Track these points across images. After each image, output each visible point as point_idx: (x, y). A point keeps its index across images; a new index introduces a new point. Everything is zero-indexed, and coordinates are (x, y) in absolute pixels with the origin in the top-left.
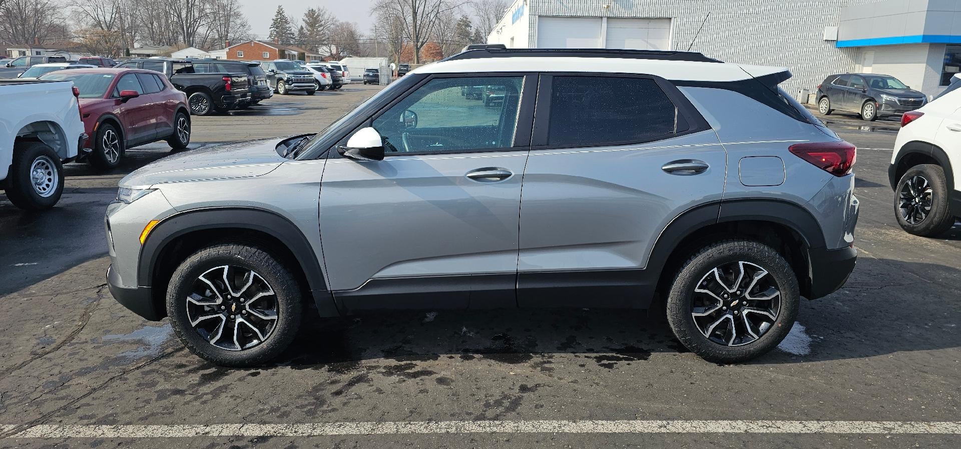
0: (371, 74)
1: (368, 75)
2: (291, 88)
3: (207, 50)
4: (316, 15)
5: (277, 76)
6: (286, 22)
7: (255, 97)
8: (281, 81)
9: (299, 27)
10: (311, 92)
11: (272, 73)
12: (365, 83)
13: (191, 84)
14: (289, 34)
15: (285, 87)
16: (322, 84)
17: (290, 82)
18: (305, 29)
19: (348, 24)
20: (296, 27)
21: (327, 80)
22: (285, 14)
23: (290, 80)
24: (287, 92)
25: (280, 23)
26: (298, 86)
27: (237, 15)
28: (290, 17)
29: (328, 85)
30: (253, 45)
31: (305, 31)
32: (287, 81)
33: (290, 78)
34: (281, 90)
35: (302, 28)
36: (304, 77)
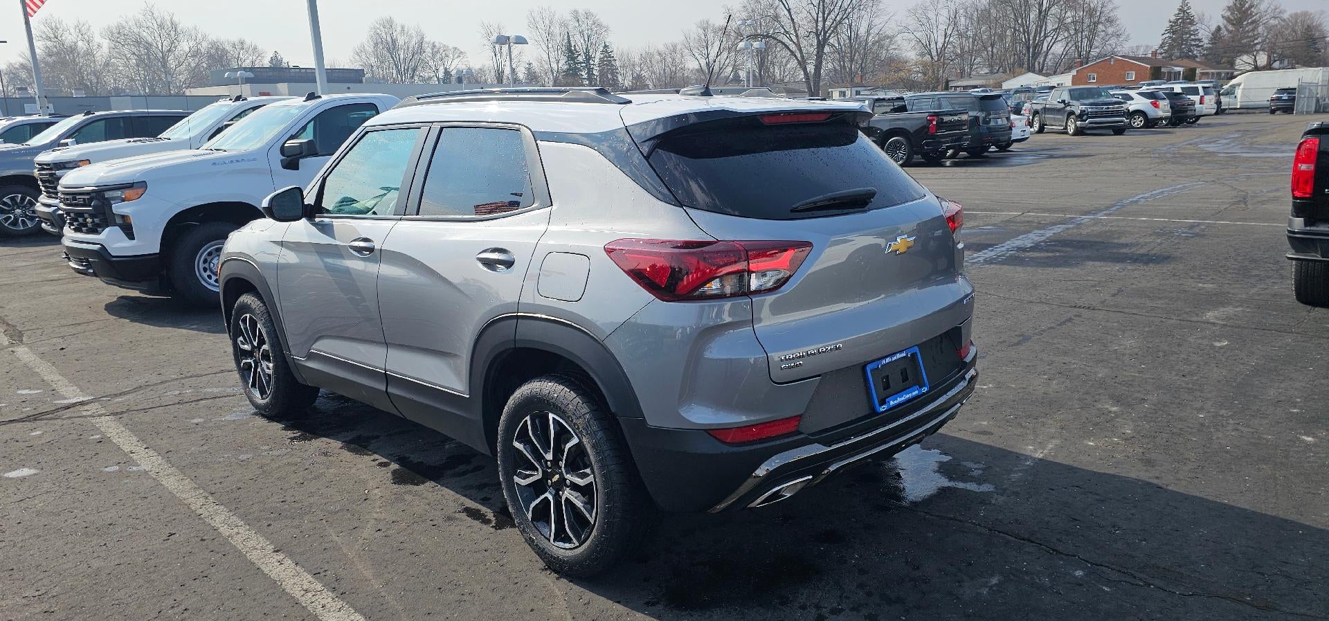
0: (1285, 97)
1: (1279, 99)
2: (1084, 126)
3: (1047, 75)
4: (1247, 6)
5: (1068, 108)
6: (1192, 23)
7: (984, 140)
8: (1072, 116)
9: (1213, 28)
10: (1119, 131)
11: (1062, 105)
12: (1273, 112)
13: (890, 126)
14: (1193, 40)
15: (1076, 125)
16: (1149, 117)
17: (1085, 117)
18: (1223, 30)
19: (1305, 14)
20: (1207, 29)
21: (1163, 109)
22: (1192, 12)
23: (1084, 115)
24: (1079, 132)
25: (1182, 25)
26: (1096, 123)
27: (1110, 21)
28: (1198, 15)
29: (1165, 118)
30: (1112, 63)
31: (1224, 32)
32: (1081, 117)
33: (1085, 111)
34: (1071, 129)
35: (1219, 29)
36: (1108, 108)
